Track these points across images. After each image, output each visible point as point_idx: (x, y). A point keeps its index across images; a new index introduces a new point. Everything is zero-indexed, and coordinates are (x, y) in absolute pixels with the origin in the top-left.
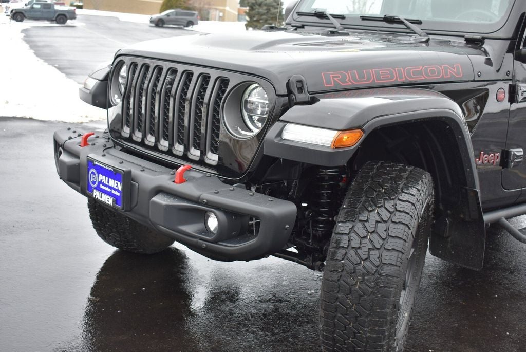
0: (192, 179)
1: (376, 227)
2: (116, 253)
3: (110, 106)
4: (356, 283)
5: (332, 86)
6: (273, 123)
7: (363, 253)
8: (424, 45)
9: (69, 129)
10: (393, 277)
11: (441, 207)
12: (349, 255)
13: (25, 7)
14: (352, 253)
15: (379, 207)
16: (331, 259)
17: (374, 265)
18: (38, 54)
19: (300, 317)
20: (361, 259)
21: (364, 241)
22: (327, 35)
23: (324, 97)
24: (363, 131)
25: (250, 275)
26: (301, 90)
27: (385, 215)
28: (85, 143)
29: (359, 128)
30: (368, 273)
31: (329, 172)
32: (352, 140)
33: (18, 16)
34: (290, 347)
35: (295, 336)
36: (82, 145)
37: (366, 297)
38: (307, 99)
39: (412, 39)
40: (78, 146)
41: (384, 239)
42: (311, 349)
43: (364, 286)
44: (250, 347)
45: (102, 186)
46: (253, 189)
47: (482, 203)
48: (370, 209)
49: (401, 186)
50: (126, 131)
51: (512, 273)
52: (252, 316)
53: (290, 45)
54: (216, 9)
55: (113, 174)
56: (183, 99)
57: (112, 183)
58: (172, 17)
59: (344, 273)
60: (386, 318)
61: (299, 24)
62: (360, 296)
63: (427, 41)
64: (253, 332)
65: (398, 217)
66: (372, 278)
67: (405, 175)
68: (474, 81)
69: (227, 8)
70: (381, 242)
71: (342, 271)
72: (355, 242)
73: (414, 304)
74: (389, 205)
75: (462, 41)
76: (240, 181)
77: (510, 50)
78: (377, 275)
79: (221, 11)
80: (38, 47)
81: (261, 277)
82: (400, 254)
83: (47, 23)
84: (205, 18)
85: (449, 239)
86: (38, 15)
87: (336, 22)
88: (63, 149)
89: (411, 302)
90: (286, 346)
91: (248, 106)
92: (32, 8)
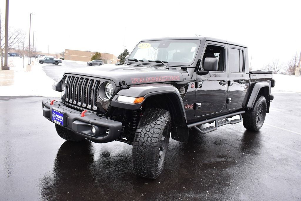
0: (87, 115)
1: (150, 130)
2: (66, 142)
3: (62, 91)
4: (143, 149)
5: (135, 83)
6: (115, 95)
7: (145, 139)
8: (167, 70)
9: (48, 99)
10: (155, 146)
11: (174, 123)
12: (141, 140)
13: (44, 59)
14: (142, 139)
15: (151, 123)
16: (135, 141)
17: (149, 143)
18: (47, 75)
19: (128, 161)
20: (145, 141)
21: (146, 135)
22: (135, 66)
23: (132, 87)
24: (144, 97)
25: (112, 148)
26: (124, 84)
27: (153, 126)
28: (52, 104)
29: (143, 96)
30: (147, 146)
31: (136, 112)
32: (141, 100)
33: (41, 62)
34: (123, 172)
35: (126, 168)
36: (51, 104)
37: (147, 154)
38: (126, 87)
39: (164, 68)
40: (49, 105)
41: (152, 134)
42: (131, 172)
43: (146, 150)
44: (109, 173)
45: (57, 118)
46: (109, 118)
47: (187, 121)
48: (148, 124)
49: (158, 116)
50: (67, 99)
51: (200, 144)
52: (111, 162)
53: (122, 70)
54: (109, 60)
55: (60, 114)
56: (85, 88)
57: (60, 117)
58: (95, 62)
59: (139, 146)
60: (153, 161)
61: (129, 63)
62: (145, 153)
63: (168, 68)
64: (111, 167)
65: (157, 126)
66: (149, 147)
67: (160, 112)
68: (183, 81)
69: (113, 59)
70: (151, 135)
71: (139, 145)
72: (143, 135)
73: (166, 155)
74: (154, 123)
75: (180, 68)
76: (104, 116)
77: (195, 71)
78: (150, 146)
79: (111, 60)
80: (47, 72)
81: (116, 148)
82: (158, 139)
83: (52, 64)
84: (106, 63)
85: (177, 133)
86: (49, 62)
87: (140, 63)
88: (45, 106)
89: (165, 155)
90: (122, 172)
91: (107, 90)
92: (46, 59)
